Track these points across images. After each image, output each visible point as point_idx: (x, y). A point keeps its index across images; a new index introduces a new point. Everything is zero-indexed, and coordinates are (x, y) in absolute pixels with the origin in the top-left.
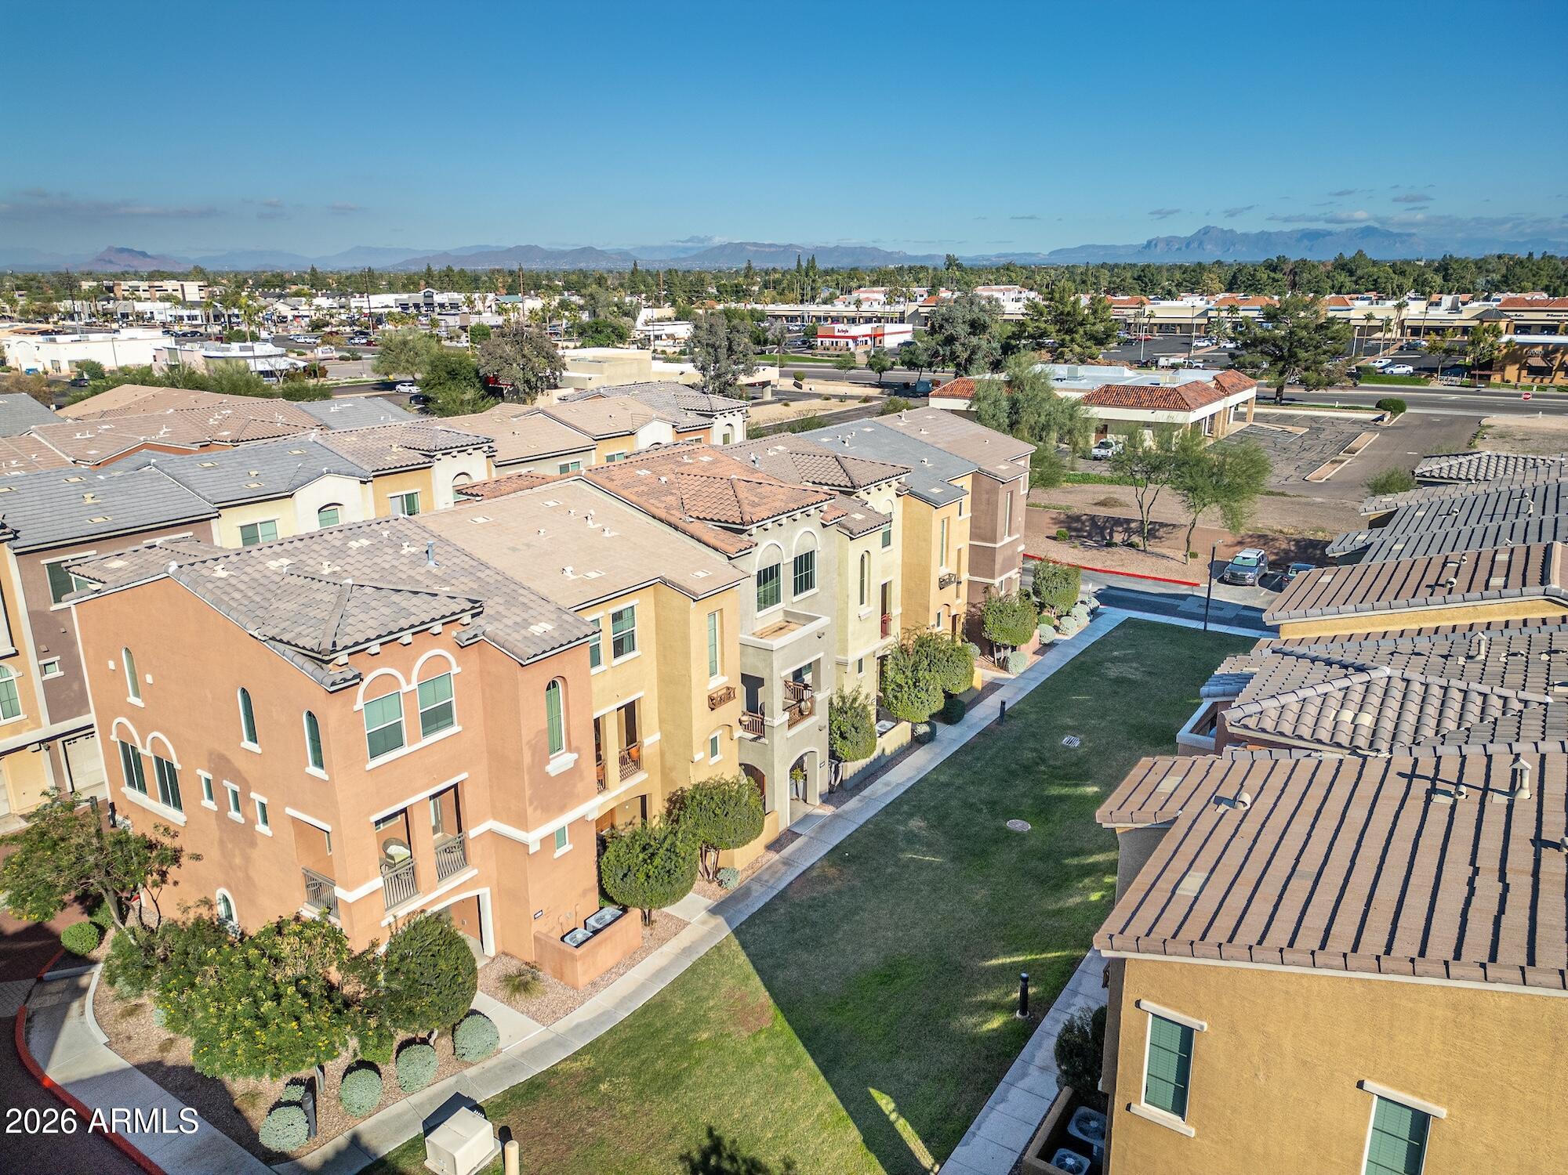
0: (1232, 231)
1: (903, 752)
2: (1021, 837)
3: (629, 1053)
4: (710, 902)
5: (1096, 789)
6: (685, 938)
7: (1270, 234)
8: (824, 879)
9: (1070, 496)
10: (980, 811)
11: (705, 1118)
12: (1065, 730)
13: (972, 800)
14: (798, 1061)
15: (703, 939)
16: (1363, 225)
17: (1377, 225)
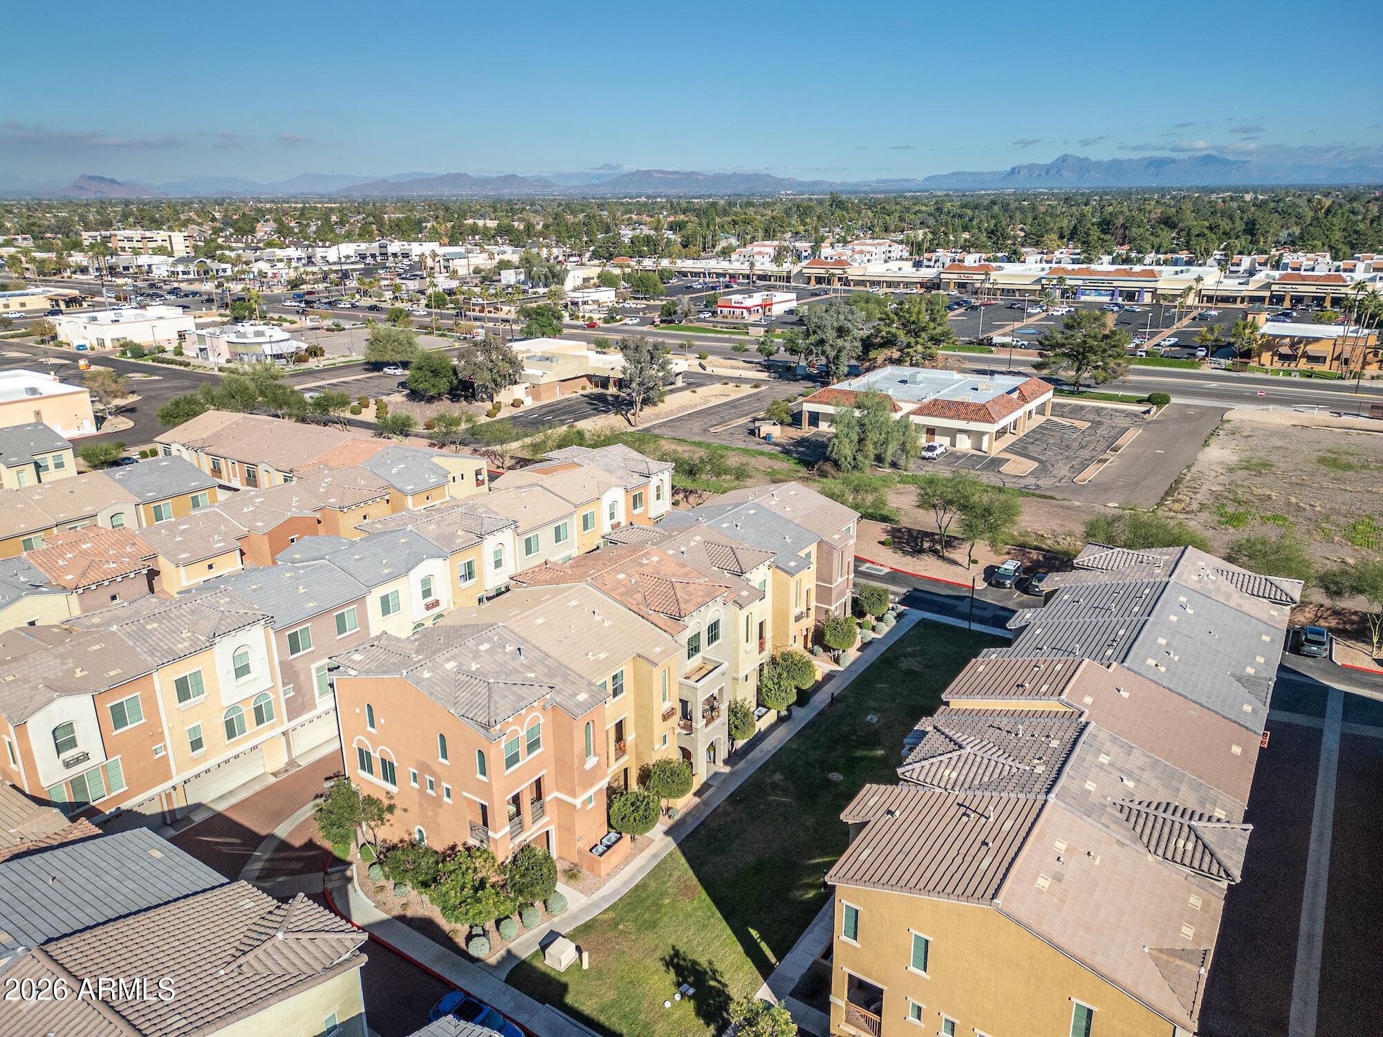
0: (1087, 159)
1: (772, 728)
2: (836, 784)
3: (631, 910)
4: (665, 828)
5: (883, 752)
6: (653, 849)
7: (1121, 162)
8: (726, 814)
9: (901, 498)
10: (814, 767)
11: (670, 941)
12: (869, 710)
13: (810, 760)
14: (713, 914)
15: (662, 850)
16: (1203, 153)
17: (1215, 153)
